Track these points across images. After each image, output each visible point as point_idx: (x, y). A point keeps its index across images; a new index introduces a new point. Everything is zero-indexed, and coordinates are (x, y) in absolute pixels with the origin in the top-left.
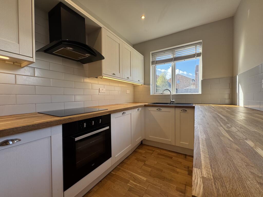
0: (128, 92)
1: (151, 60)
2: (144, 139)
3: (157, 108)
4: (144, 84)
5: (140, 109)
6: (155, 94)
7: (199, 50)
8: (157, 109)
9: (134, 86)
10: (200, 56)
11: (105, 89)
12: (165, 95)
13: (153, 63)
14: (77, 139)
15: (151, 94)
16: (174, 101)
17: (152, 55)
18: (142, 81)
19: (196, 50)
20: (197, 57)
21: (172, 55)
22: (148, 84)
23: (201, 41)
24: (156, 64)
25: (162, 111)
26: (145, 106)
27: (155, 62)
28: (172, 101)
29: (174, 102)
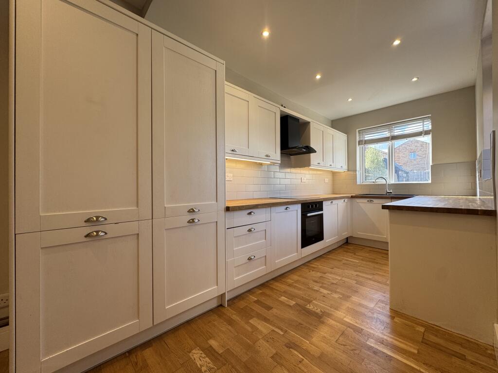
0: (327, 180)
1: (358, 139)
2: (351, 237)
3: (368, 199)
4: (348, 170)
5: (346, 200)
6: (363, 183)
7: (428, 125)
8: (368, 201)
9: (334, 174)
10: (430, 134)
11: (305, 179)
12: (378, 184)
13: (360, 143)
14: (309, 215)
15: (358, 183)
16: (391, 191)
17: (359, 133)
18: (345, 167)
19: (423, 127)
20: (425, 135)
21: (388, 133)
22: (354, 171)
23: (430, 115)
24: (365, 144)
25: (374, 202)
26: (352, 197)
27: (364, 141)
28: (388, 191)
29: (391, 193)
